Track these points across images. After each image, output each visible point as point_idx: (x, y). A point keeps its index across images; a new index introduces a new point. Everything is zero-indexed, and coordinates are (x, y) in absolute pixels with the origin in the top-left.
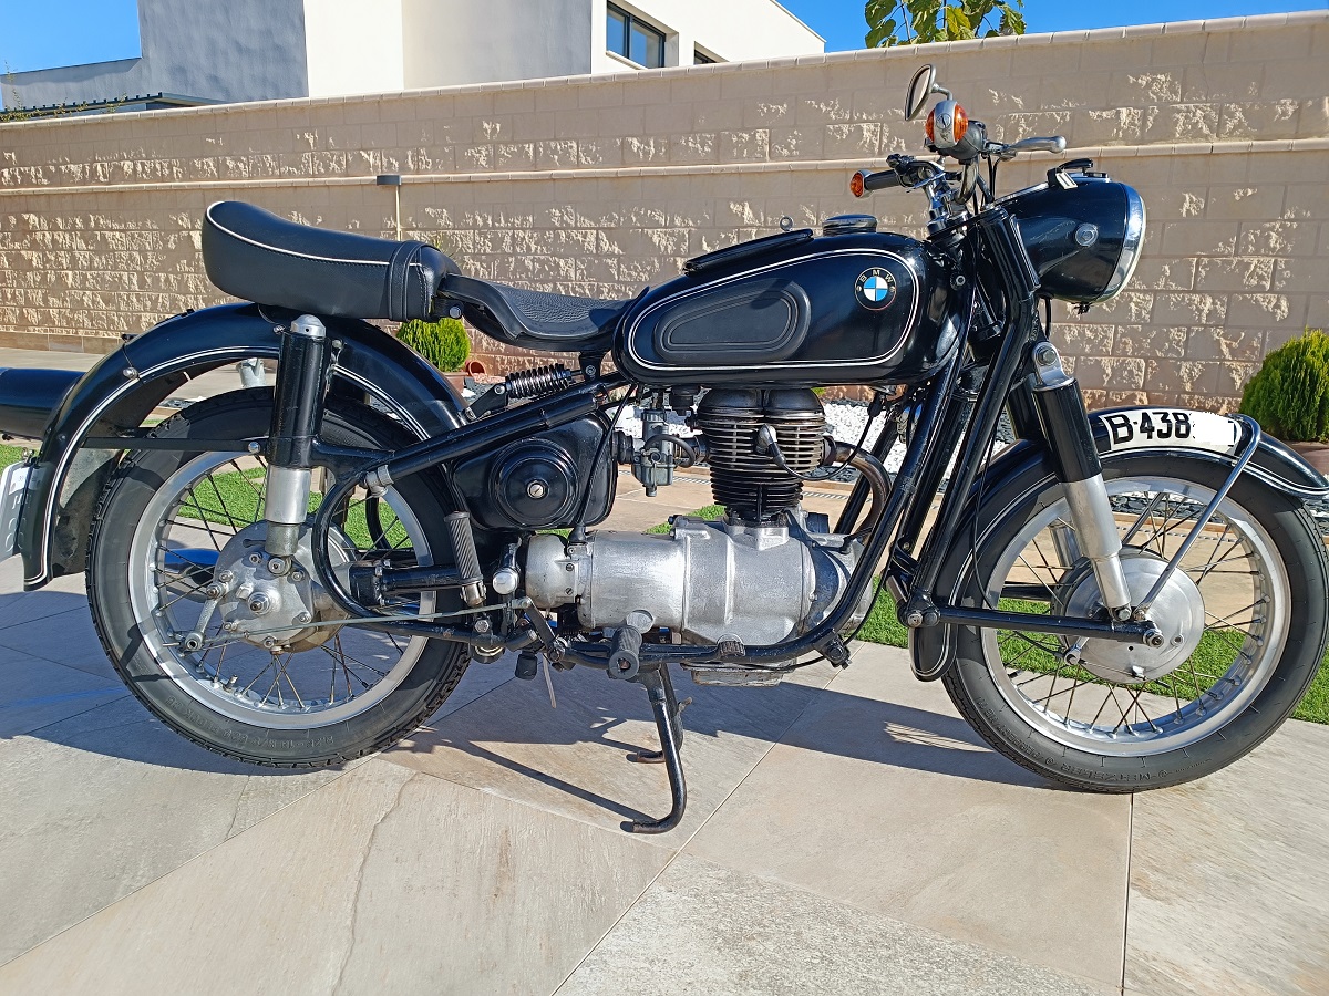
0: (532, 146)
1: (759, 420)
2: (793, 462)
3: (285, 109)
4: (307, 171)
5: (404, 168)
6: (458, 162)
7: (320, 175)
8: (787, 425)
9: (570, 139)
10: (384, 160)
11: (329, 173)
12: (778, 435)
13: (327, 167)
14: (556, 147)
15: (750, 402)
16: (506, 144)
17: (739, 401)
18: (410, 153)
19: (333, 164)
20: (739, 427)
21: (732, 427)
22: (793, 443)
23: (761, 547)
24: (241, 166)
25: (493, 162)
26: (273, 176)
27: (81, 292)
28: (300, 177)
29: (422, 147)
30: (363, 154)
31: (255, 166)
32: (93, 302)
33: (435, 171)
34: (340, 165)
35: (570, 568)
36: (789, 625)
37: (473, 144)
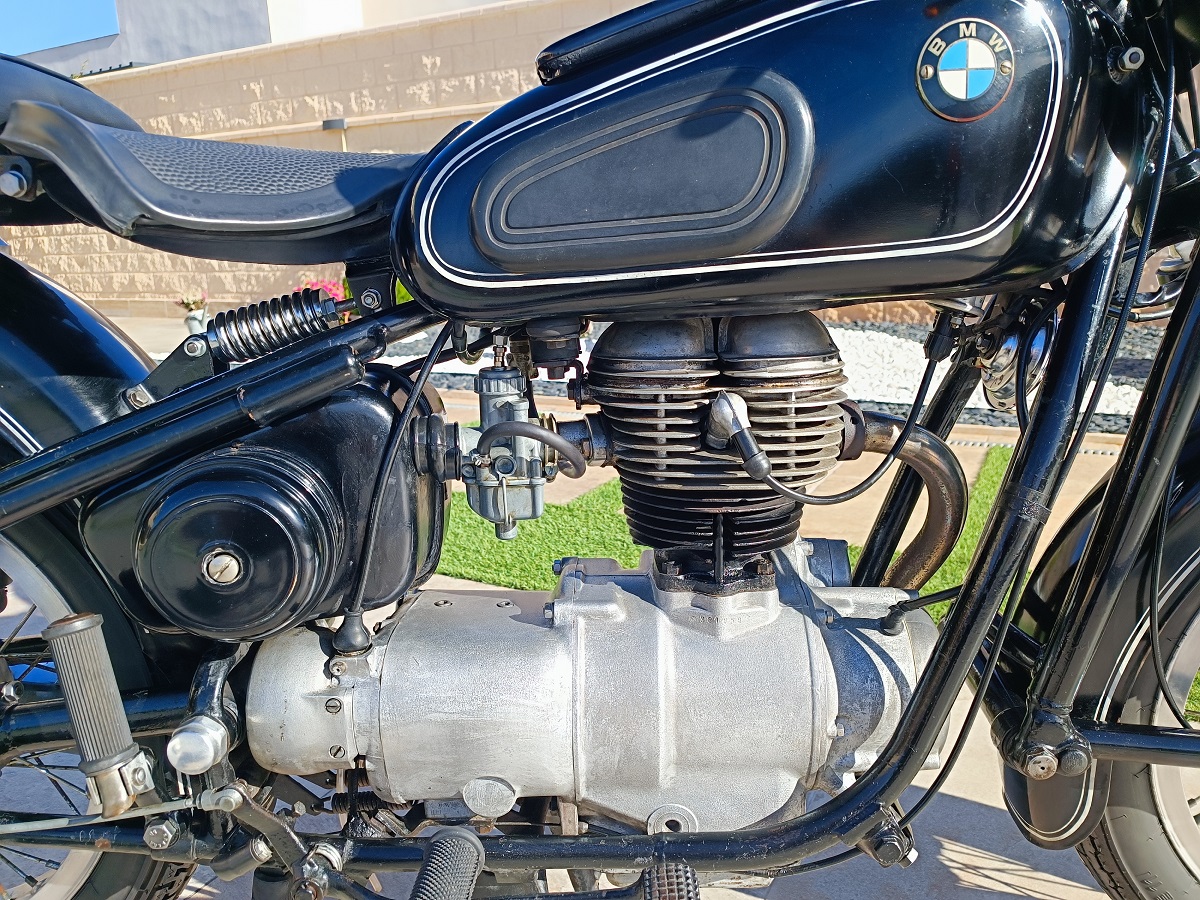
0: (473, 78)
1: (712, 382)
2: (784, 466)
3: (230, 60)
4: (255, 121)
5: (348, 111)
6: (401, 100)
7: (269, 125)
8: (769, 389)
9: (511, 68)
10: (329, 104)
11: (276, 122)
12: (751, 411)
13: (274, 115)
14: (497, 77)
15: (689, 346)
16: (447, 78)
17: (669, 345)
18: (353, 95)
19: (280, 113)
20: (670, 399)
21: (655, 399)
22: (783, 426)
23: (727, 632)
24: (193, 121)
25: (436, 97)
26: (225, 129)
27: (57, 257)
28: (250, 127)
29: (364, 88)
30: (308, 99)
31: (207, 121)
32: (69, 265)
33: (378, 110)
34: (286, 112)
35: (333, 706)
36: (788, 783)
37: (414, 81)
